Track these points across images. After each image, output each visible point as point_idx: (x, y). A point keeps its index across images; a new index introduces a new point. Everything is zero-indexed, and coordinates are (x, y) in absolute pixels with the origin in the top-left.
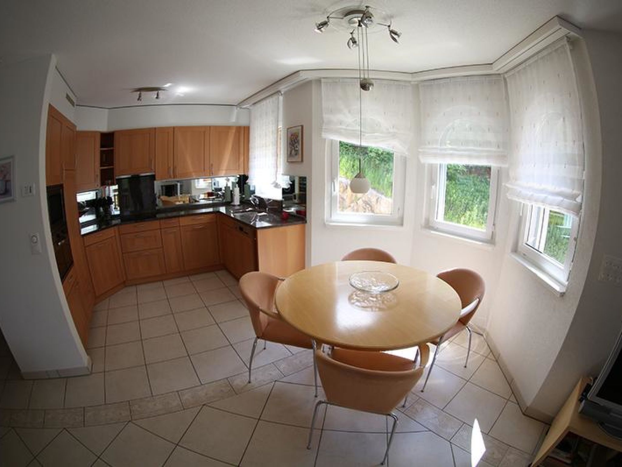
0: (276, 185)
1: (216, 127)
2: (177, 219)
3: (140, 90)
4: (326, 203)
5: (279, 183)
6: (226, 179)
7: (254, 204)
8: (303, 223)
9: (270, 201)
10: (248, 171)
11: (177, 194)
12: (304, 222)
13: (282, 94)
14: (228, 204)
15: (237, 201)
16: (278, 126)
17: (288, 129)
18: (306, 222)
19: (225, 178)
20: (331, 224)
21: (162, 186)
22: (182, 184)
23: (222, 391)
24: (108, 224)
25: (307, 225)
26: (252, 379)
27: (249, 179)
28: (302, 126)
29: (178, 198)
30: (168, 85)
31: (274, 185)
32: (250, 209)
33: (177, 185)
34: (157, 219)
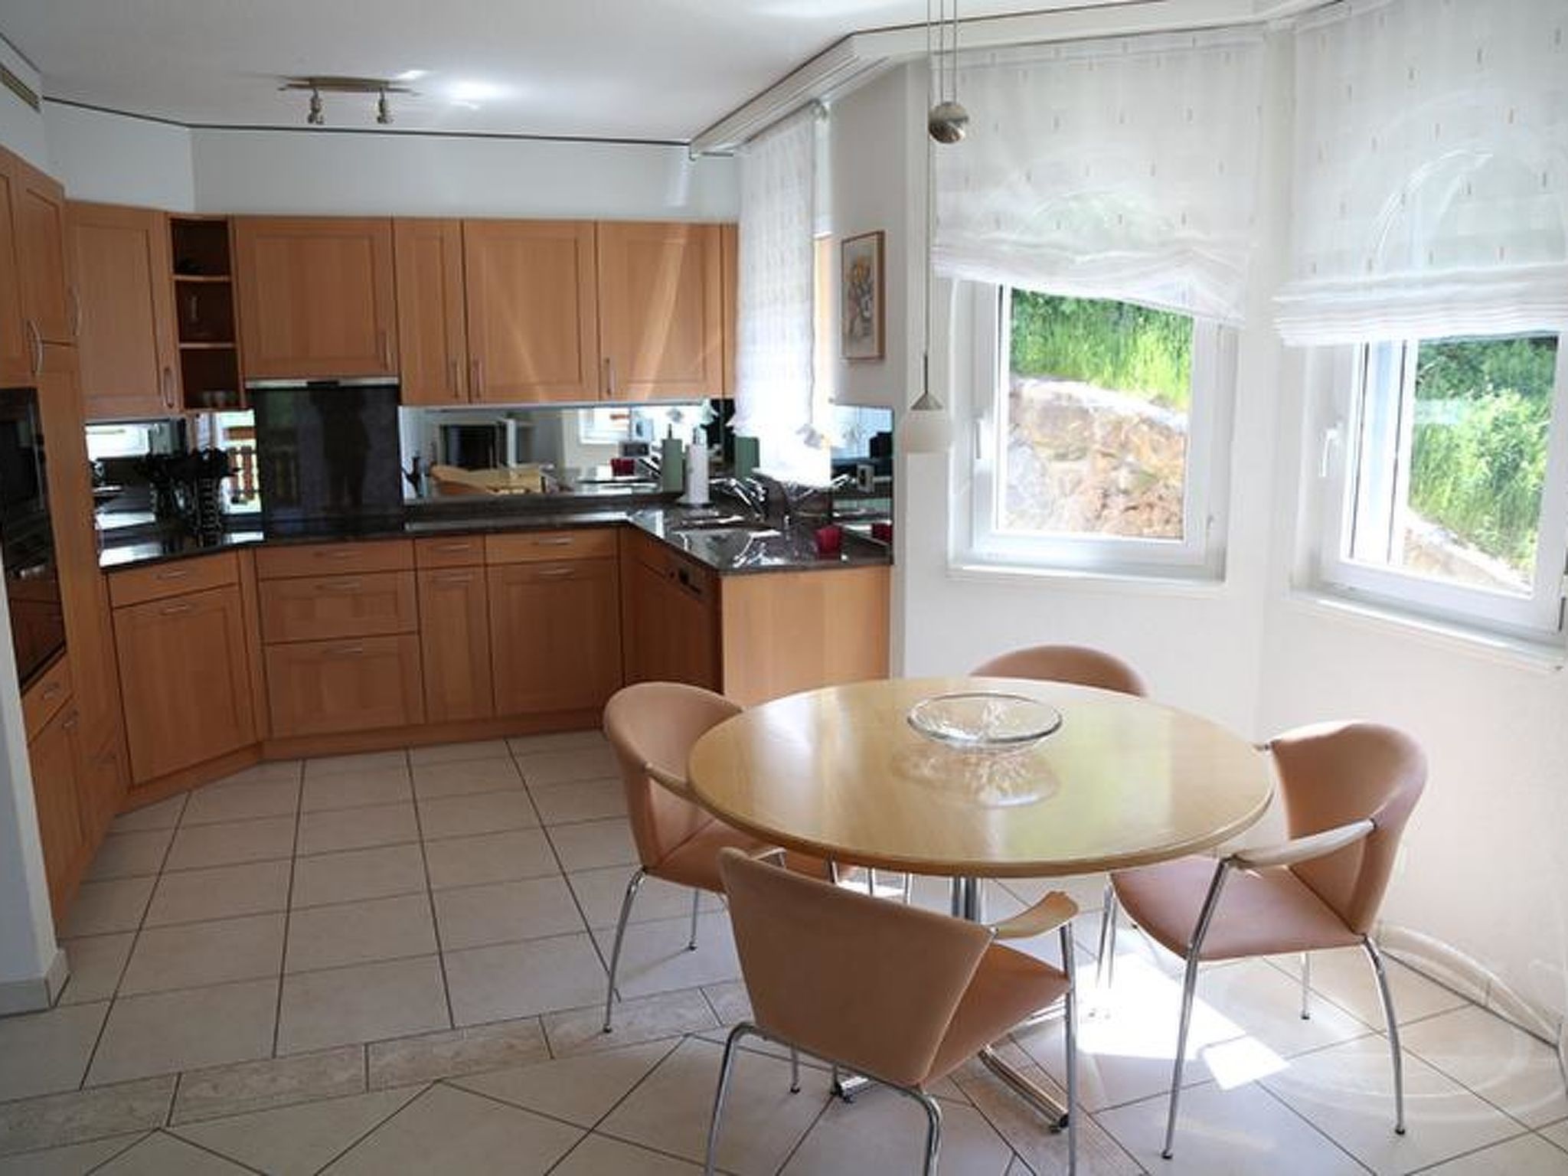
0: (812, 438)
1: (619, 227)
2: (478, 540)
3: (314, 83)
4: (953, 497)
5: (819, 431)
6: (669, 414)
7: (748, 501)
8: (884, 564)
9: (806, 494)
10: (734, 389)
11: (505, 463)
12: (887, 559)
13: (824, 114)
14: (670, 500)
15: (698, 493)
16: (813, 227)
17: (844, 242)
18: (891, 562)
19: (669, 408)
20: (966, 568)
21: (445, 429)
22: (523, 424)
23: (511, 1047)
24: (210, 541)
25: (893, 570)
26: (616, 1021)
27: (735, 417)
28: (881, 235)
29: (508, 476)
30: (411, 75)
31: (804, 436)
32: (736, 518)
33: (504, 428)
34: (407, 536)
